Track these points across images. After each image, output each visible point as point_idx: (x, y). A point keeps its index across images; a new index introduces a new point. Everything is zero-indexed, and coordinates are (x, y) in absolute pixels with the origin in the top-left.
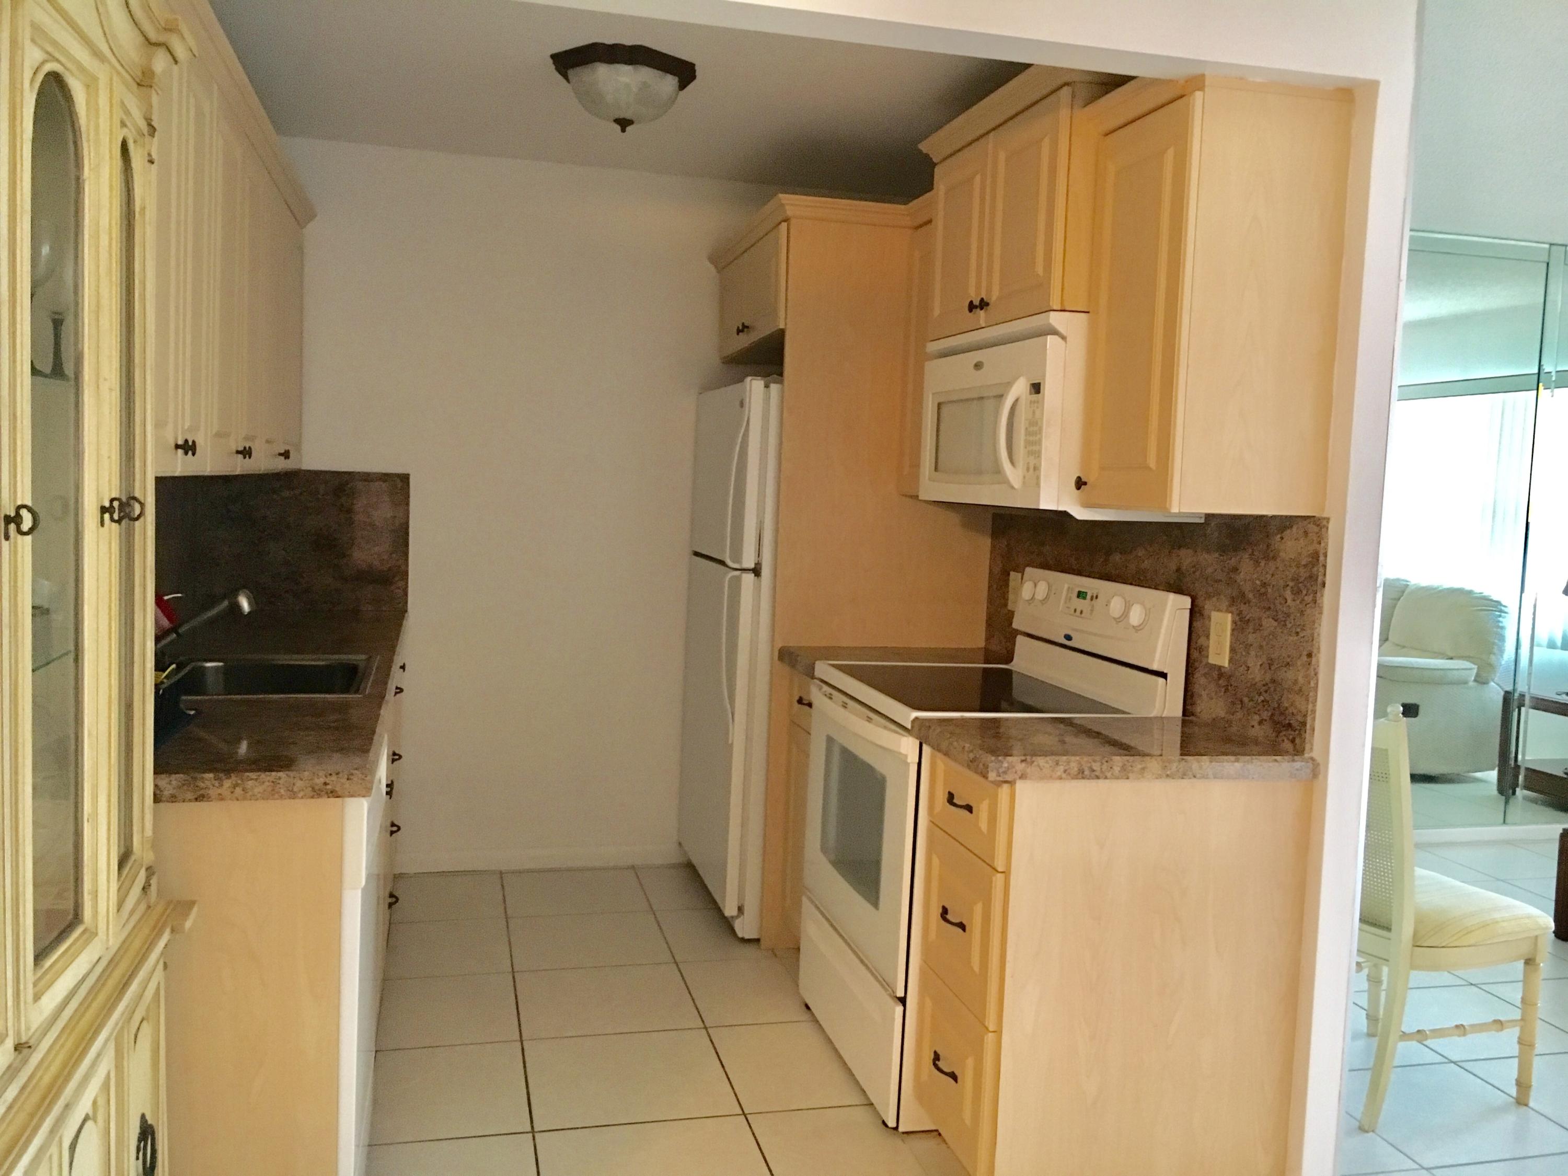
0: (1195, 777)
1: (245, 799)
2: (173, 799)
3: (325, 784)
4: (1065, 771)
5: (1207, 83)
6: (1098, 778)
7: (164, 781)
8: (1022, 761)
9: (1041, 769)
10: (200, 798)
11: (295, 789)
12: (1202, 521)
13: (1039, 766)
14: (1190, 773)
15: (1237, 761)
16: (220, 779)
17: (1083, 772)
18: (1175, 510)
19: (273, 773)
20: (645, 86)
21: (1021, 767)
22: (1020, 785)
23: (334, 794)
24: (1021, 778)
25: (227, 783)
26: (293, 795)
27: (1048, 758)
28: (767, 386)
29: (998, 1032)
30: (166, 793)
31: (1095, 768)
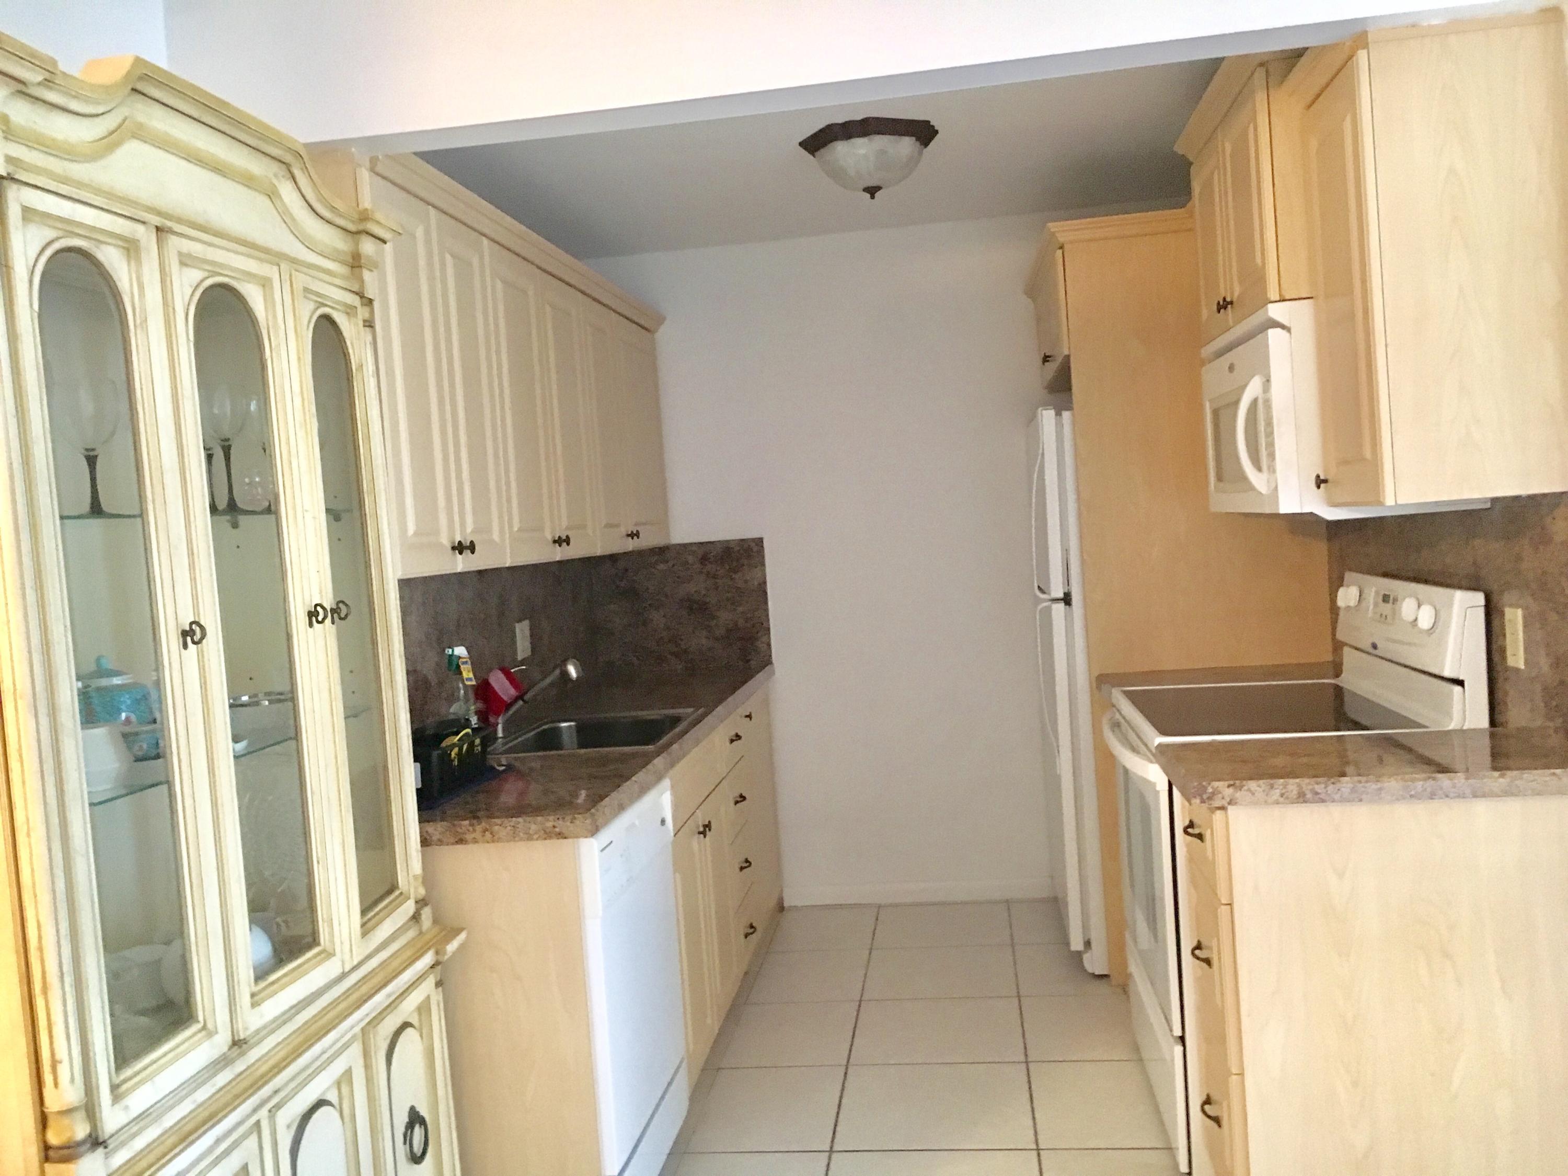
0: (1447, 796)
1: (493, 842)
2: (440, 842)
3: (554, 827)
4: (1282, 795)
5: (1369, 40)
6: (1323, 801)
7: (430, 828)
8: (1229, 786)
9: (1253, 794)
10: (461, 841)
11: (531, 832)
12: (1488, 505)
13: (1249, 790)
14: (1440, 792)
15: (1502, 776)
16: (472, 825)
17: (1304, 795)
18: (1389, 501)
19: (514, 819)
20: (883, 152)
21: (1228, 792)
22: (1231, 809)
23: (561, 836)
24: (1229, 803)
25: (479, 828)
26: (530, 838)
27: (1261, 782)
28: (1058, 414)
29: (1241, 1074)
30: (435, 838)
31: (1319, 791)
